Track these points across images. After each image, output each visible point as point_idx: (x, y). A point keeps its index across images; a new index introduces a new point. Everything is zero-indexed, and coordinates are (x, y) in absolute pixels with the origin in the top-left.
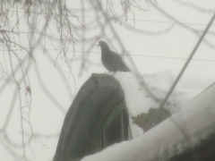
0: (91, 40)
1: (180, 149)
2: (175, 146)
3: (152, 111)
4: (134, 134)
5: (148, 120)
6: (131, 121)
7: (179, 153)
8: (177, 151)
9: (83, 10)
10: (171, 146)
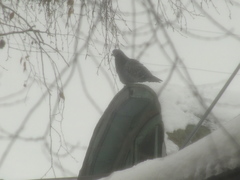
0: (140, 46)
1: (218, 170)
2: (213, 167)
3: (189, 127)
4: (168, 151)
5: (184, 137)
6: (166, 136)
7: (217, 174)
8: (214, 171)
9: (134, 14)
10: (208, 166)
